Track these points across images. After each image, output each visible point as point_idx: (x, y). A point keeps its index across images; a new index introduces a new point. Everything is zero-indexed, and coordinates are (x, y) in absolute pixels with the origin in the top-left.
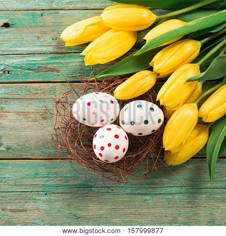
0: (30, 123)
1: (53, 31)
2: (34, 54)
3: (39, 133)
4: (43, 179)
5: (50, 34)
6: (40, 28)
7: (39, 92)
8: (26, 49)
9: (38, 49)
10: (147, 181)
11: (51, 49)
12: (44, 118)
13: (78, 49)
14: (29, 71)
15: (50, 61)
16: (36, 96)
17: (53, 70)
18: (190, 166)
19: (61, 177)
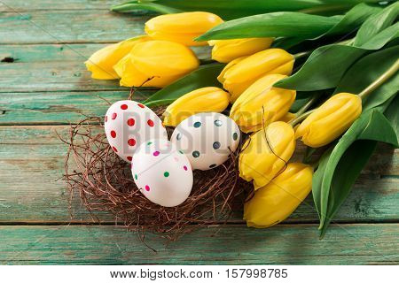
0: (28, 174)
1: (76, 66)
2: (44, 92)
3: (42, 187)
4: (40, 252)
5: (71, 69)
6: (57, 63)
7: (48, 136)
8: (33, 86)
9: (52, 86)
10: (215, 255)
11: (71, 86)
12: (52, 168)
13: (110, 87)
14: (35, 111)
15: (68, 100)
16: (43, 141)
17: (71, 110)
18: (287, 234)
19: (71, 249)
